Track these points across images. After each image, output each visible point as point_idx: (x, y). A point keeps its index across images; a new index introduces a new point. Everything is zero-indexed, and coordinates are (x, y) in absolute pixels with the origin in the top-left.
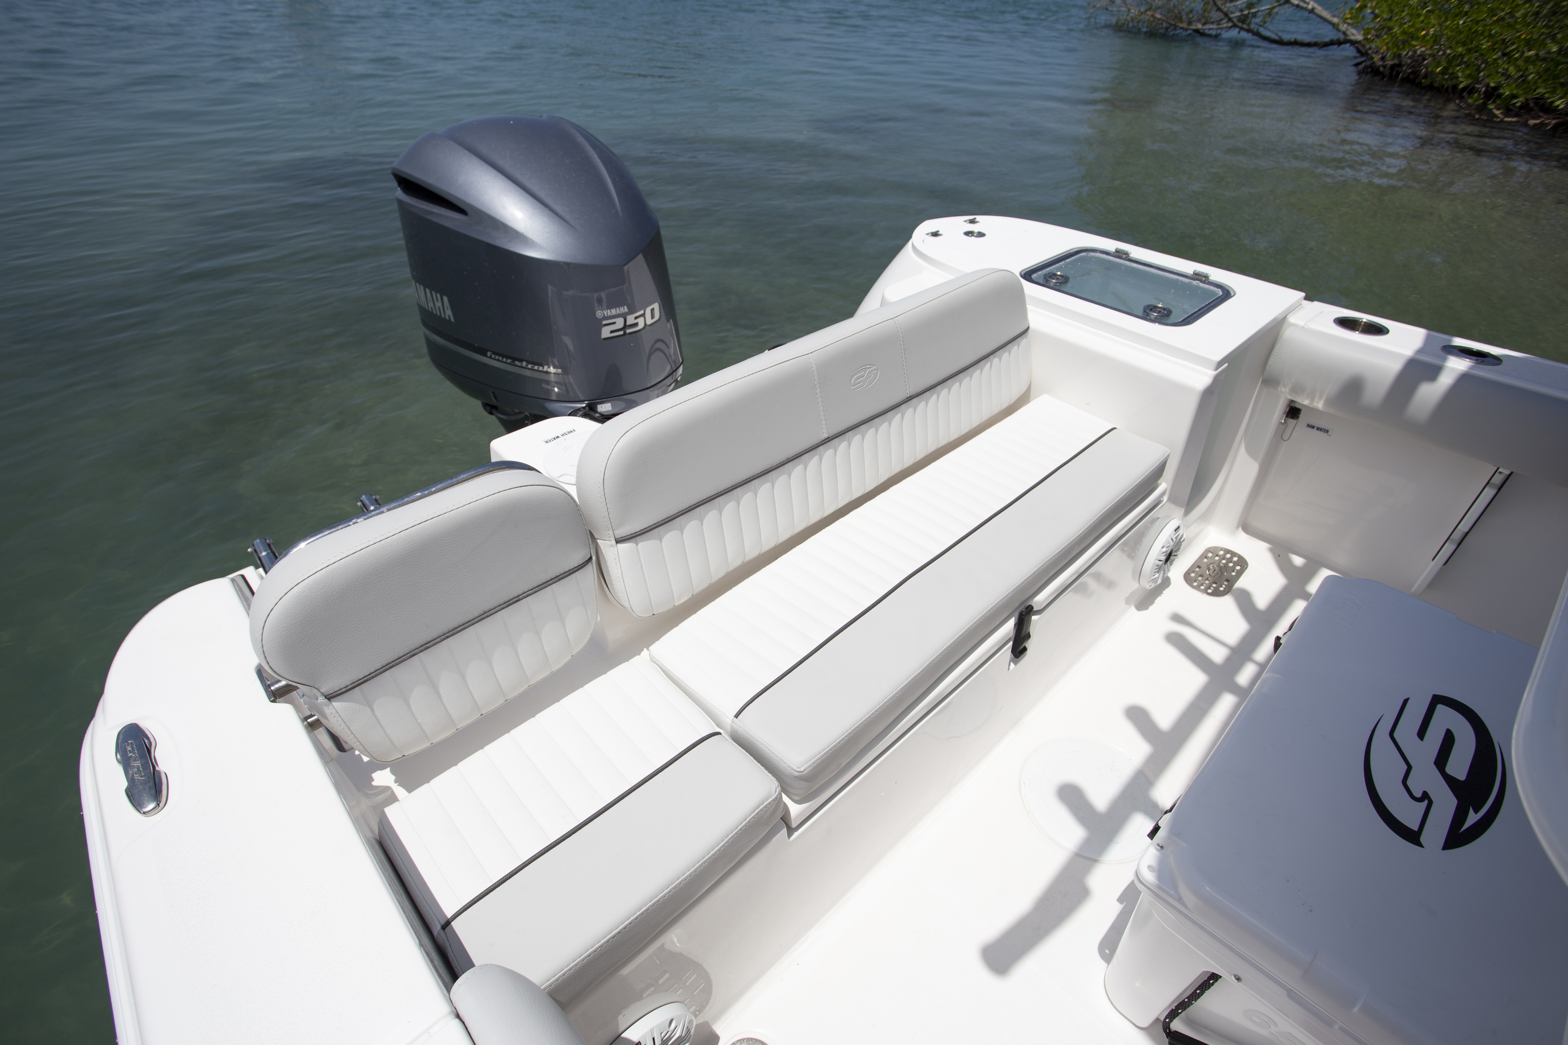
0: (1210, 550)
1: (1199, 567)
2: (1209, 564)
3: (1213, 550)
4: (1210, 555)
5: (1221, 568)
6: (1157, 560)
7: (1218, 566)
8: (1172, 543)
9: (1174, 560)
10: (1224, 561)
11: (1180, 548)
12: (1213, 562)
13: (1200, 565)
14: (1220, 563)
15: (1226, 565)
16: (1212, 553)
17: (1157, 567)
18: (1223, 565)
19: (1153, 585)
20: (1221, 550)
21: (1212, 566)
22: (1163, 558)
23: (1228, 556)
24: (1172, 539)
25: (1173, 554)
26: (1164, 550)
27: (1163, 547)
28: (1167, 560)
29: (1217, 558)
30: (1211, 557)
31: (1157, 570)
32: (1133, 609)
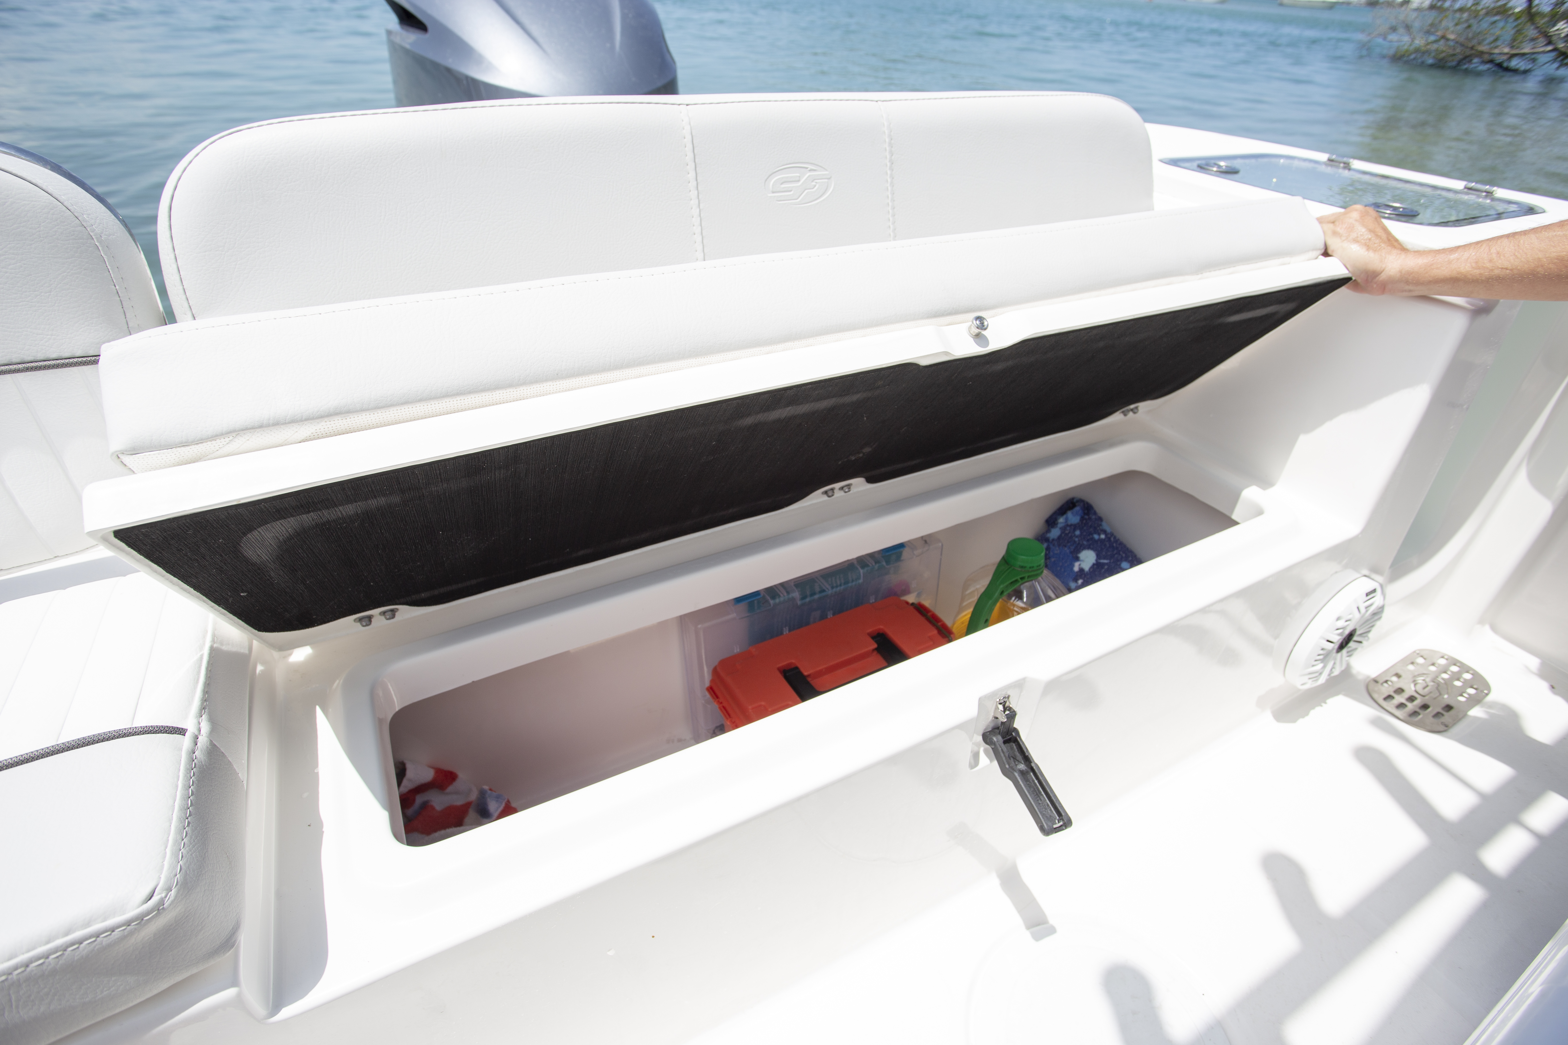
0: (1422, 653)
1: (1398, 676)
2: (1416, 674)
3: (1429, 656)
4: (1420, 661)
5: (1438, 685)
6: (1324, 639)
7: (1434, 682)
8: (1357, 616)
9: (1356, 649)
10: (1445, 676)
11: (1369, 632)
12: (1425, 672)
13: (1400, 672)
14: (1437, 677)
15: (1448, 683)
16: (1425, 659)
17: (1322, 652)
18: (1442, 681)
19: (1310, 685)
20: (1443, 657)
21: (1422, 678)
22: (1337, 639)
23: (1455, 669)
24: (1358, 608)
25: (1355, 638)
26: (1341, 623)
27: (1338, 619)
28: (1342, 646)
29: (1433, 668)
30: (1422, 665)
31: (1321, 657)
32: (1268, 716)
